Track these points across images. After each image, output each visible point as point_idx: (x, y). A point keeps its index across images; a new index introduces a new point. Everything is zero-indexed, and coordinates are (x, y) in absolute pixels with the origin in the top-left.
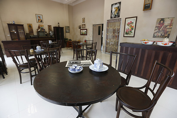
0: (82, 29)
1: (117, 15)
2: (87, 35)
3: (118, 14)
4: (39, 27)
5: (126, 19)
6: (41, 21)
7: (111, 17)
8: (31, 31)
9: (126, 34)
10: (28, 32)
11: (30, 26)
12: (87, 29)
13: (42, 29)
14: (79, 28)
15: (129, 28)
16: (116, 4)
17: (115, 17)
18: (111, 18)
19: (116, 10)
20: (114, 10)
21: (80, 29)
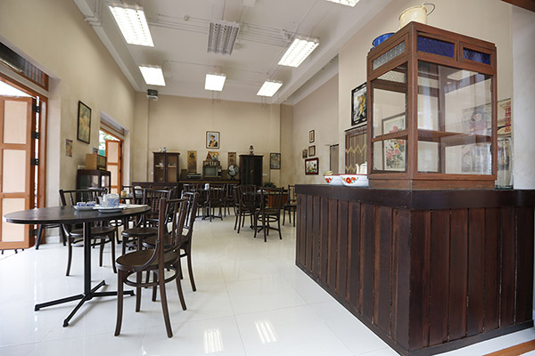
0: (308, 158)
1: (363, 114)
2: (317, 174)
3: (366, 111)
4: (209, 157)
5: (385, 122)
6: (216, 145)
7: (352, 120)
8: (193, 166)
9: (388, 165)
10: (186, 168)
11: (192, 156)
12: (317, 159)
13: (216, 160)
14: (304, 157)
15: (394, 146)
16: (360, 88)
17: (360, 121)
18: (353, 123)
19: (361, 103)
20: (356, 102)
21: (304, 160)
